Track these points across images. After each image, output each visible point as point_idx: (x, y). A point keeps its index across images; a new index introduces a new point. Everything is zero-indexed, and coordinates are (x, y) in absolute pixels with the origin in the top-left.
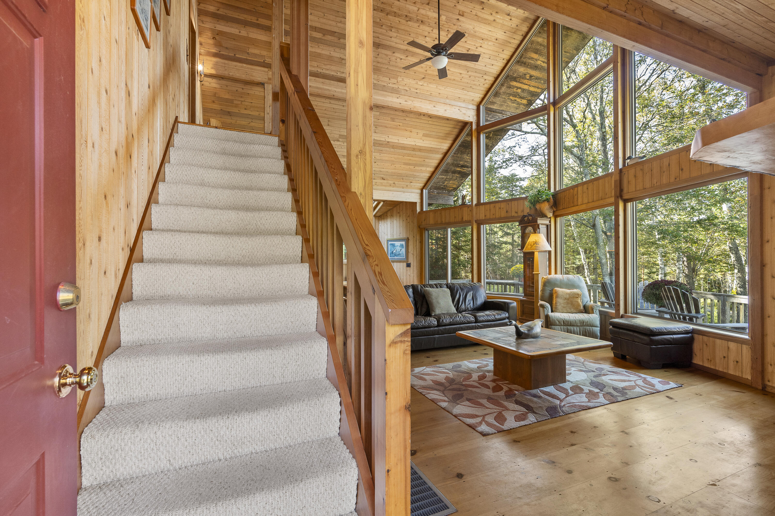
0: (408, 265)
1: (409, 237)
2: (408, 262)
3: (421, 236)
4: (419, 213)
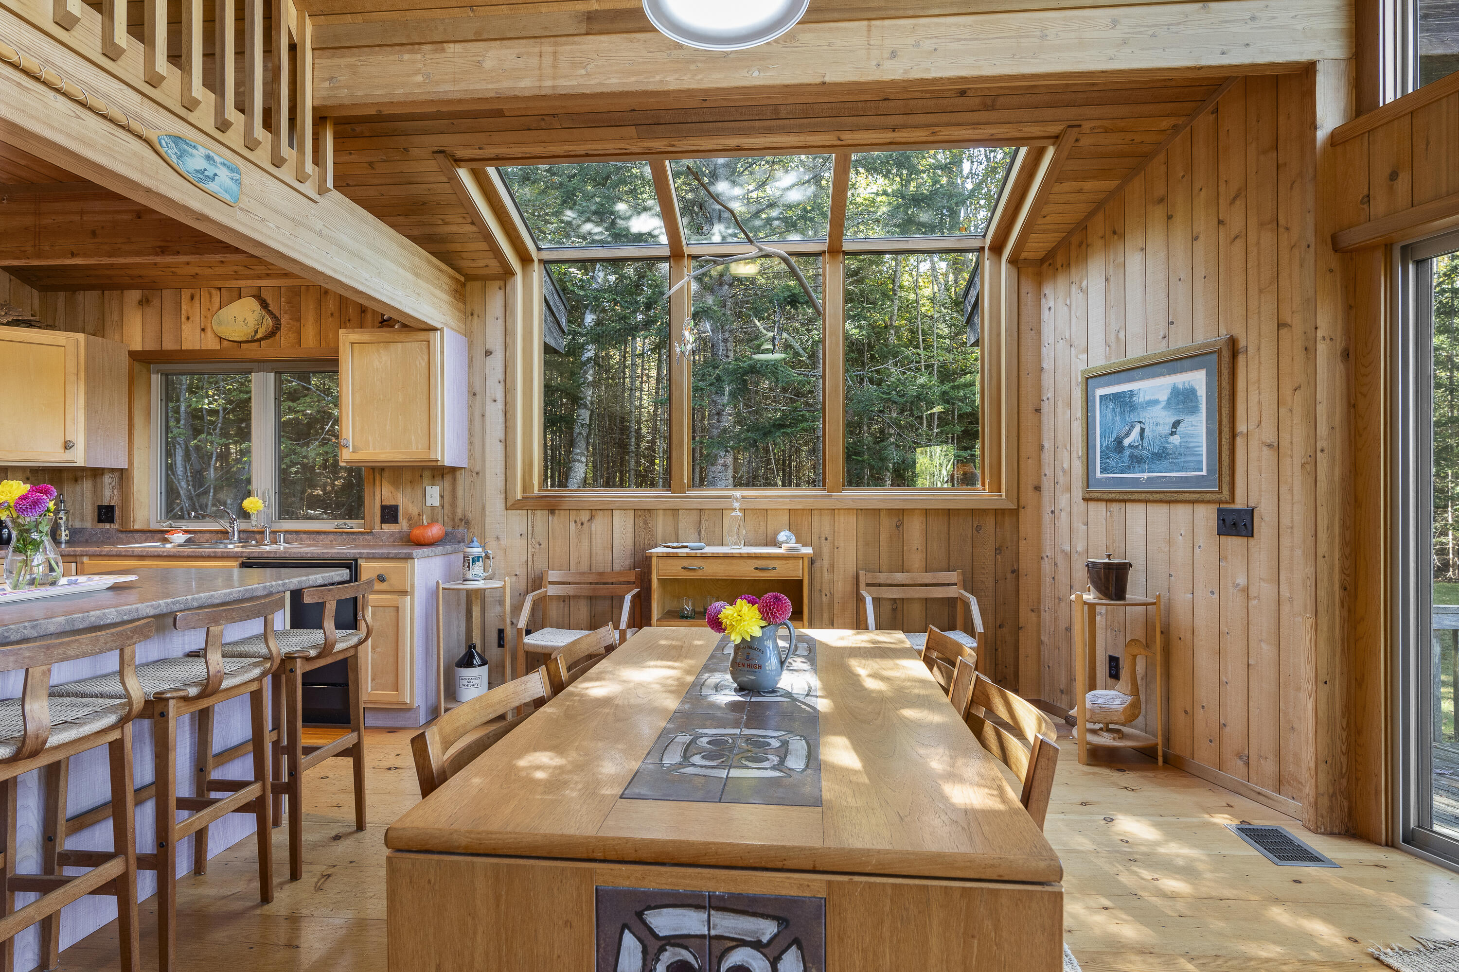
0: (1235, 525)
1: (1239, 332)
2: (1233, 500)
3: (1351, 307)
4: (1336, 139)
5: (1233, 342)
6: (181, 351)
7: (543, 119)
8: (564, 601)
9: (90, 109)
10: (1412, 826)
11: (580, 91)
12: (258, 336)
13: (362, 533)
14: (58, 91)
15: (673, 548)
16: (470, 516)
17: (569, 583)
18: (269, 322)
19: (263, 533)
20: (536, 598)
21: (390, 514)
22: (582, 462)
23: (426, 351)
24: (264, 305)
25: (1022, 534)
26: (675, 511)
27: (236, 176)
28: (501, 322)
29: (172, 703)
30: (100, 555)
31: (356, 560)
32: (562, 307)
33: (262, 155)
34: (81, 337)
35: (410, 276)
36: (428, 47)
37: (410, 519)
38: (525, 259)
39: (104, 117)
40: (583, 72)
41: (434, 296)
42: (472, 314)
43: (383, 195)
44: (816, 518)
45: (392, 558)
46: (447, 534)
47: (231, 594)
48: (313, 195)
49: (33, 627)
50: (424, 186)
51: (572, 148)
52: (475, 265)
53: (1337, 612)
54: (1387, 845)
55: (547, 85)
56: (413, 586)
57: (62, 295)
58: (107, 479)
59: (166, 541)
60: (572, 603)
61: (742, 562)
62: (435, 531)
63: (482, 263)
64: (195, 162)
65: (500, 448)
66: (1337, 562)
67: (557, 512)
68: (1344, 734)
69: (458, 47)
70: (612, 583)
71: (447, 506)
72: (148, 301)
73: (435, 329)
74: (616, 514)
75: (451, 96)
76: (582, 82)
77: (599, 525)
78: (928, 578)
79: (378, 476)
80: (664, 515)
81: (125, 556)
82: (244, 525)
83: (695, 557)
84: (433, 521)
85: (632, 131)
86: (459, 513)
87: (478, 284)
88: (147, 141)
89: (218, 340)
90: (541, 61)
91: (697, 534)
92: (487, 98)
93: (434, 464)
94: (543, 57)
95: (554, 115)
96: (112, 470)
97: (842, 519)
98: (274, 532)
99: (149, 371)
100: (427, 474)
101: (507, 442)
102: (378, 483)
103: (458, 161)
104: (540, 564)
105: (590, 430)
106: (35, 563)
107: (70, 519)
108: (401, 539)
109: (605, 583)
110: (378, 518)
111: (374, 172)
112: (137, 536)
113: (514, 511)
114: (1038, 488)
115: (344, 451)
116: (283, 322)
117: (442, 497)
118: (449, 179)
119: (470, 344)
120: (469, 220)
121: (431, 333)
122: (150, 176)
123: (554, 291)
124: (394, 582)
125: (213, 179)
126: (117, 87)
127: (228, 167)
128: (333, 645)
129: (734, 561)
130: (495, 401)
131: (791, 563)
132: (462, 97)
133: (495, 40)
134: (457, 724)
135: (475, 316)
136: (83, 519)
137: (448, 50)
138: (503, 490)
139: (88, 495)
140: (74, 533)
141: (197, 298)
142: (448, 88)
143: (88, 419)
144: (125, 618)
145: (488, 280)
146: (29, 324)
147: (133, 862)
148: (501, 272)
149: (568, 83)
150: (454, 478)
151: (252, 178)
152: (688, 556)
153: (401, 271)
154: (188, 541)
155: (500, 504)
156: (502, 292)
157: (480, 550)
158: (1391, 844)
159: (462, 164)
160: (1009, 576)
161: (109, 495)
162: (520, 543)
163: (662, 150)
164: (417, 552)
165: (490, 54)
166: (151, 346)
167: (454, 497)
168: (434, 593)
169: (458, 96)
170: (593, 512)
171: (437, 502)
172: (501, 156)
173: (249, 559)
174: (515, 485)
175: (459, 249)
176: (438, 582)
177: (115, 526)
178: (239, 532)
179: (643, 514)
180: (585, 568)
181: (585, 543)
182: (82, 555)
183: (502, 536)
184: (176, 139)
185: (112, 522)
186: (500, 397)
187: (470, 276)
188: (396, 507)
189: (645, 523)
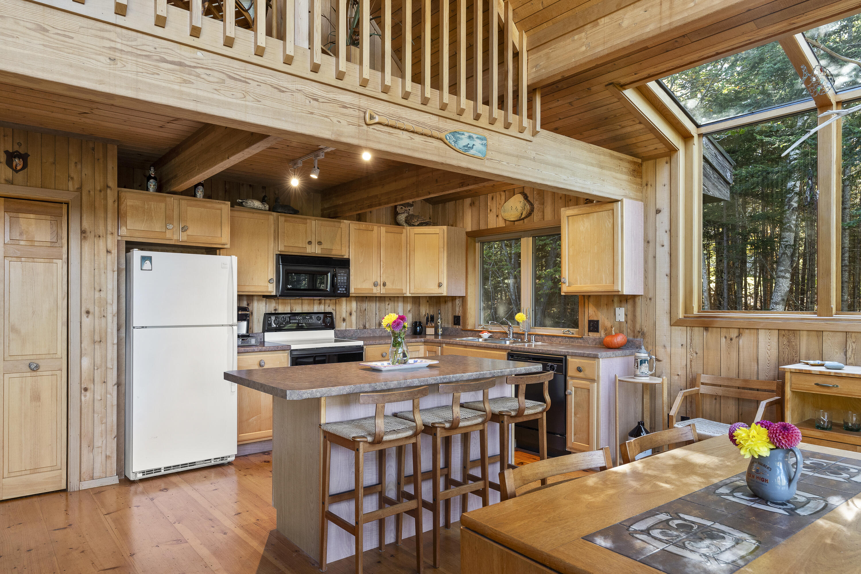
6: (488, 230)
7: (676, 41)
8: (716, 399)
9: (416, 133)
11: (690, 20)
12: (523, 216)
13: (577, 338)
14: (403, 130)
15: (813, 365)
16: (645, 329)
17: (720, 386)
18: (528, 207)
19: (524, 334)
20: (687, 394)
21: (594, 326)
22: (787, 278)
23: (611, 216)
24: (526, 197)
26: (820, 333)
27: (484, 142)
28: (667, 187)
29: (438, 429)
30: (449, 344)
31: (566, 356)
32: (727, 164)
33: (499, 126)
34: (445, 228)
35: (596, 170)
36: (589, 26)
37: (606, 330)
38: (687, 137)
39: (422, 134)
40: (692, 5)
41: (616, 178)
42: (647, 185)
43: (580, 119)
45: (586, 357)
46: (628, 341)
47: (472, 375)
48: (529, 137)
49: (385, 385)
50: (604, 108)
51: (702, 53)
52: (648, 150)
55: (666, 24)
56: (598, 376)
57: (440, 205)
58: (457, 302)
59: (480, 337)
60: (722, 401)
62: (620, 339)
63: (652, 147)
64: (464, 141)
65: (666, 280)
67: (710, 329)
69: (606, 20)
70: (758, 390)
71: (629, 322)
72: (474, 203)
73: (617, 201)
74: (762, 333)
75: (602, 54)
76: (691, 12)
77: (746, 341)
79: (586, 301)
80: (808, 335)
81: (459, 345)
82: (516, 330)
83: (829, 375)
84: (619, 332)
85: (752, 25)
86: (638, 328)
87: (651, 162)
88: (441, 139)
89: (504, 221)
90: (661, 8)
91: (842, 354)
92: (624, 48)
93: (617, 293)
94: (663, 4)
95: (684, 36)
96: (460, 297)
98: (530, 335)
99: (475, 242)
100: (616, 299)
101: (672, 276)
102: (587, 307)
103: (623, 86)
104: (697, 368)
106: (399, 352)
107: (443, 323)
109: (748, 389)
110: (586, 329)
111: (572, 107)
112: (469, 333)
113: (677, 327)
115: (564, 286)
116: (535, 206)
117: (626, 315)
118: (619, 99)
119: (646, 207)
120: (638, 122)
121: (615, 204)
122: (442, 157)
123: (717, 154)
124: (588, 372)
125: (472, 148)
126: (428, 117)
127: (480, 139)
128: (523, 411)
130: (663, 246)
132: (610, 51)
133: (630, 5)
134: (537, 471)
135: (649, 186)
136: (448, 323)
137: (601, 24)
138: (668, 311)
139: (450, 310)
140: (444, 329)
141: (495, 198)
142: (600, 49)
143: (448, 271)
144: (422, 384)
145: (658, 158)
146: (427, 224)
147: (420, 504)
148: (667, 150)
149: (681, 17)
150: (635, 302)
151: (494, 140)
152: (821, 374)
153: (590, 168)
154: (490, 337)
155: (666, 322)
156: (668, 165)
157: (647, 355)
159: (626, 87)
161: (458, 311)
162: (681, 351)
163: (784, 29)
164: (602, 353)
165: (626, 16)
166: (475, 228)
167: (634, 316)
168: (613, 383)
169: (606, 52)
170: (740, 331)
171: (623, 320)
172: (651, 74)
173: (512, 351)
174: (678, 307)
175: (635, 142)
176: (615, 375)
177: (460, 327)
178: (513, 333)
179: (788, 334)
180: (734, 375)
181: (734, 355)
182: (443, 343)
183: (668, 345)
184: (454, 133)
185: (459, 325)
186: (666, 243)
187: (645, 159)
188: (598, 322)
189: (789, 342)
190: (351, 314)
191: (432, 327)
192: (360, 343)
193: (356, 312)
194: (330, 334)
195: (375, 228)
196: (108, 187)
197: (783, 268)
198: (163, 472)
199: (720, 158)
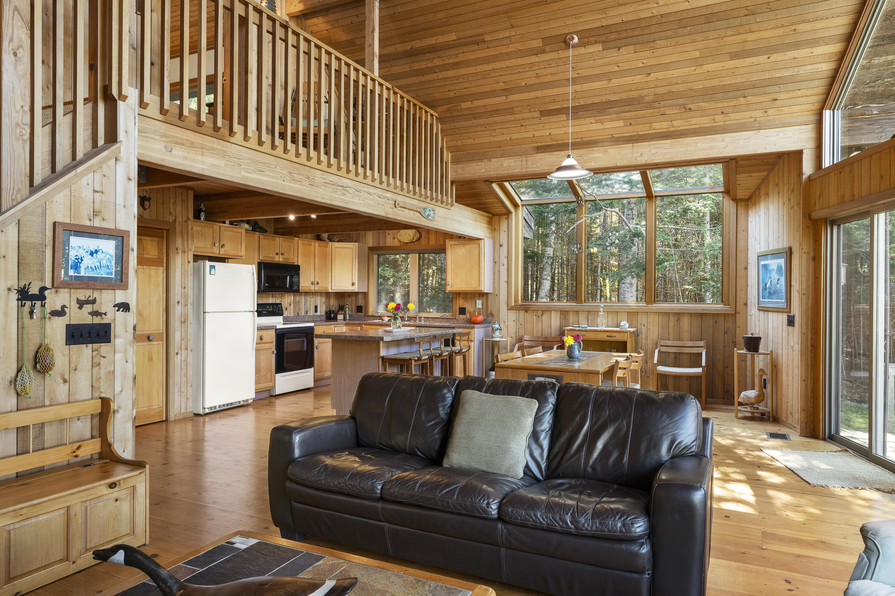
0: (791, 322)
1: (792, 245)
2: (790, 312)
3: (816, 241)
4: (809, 178)
5: (790, 249)
6: (385, 247)
9: (412, 210)
10: (832, 433)
12: (414, 240)
13: (453, 318)
14: (407, 209)
15: (575, 327)
16: (494, 312)
17: (533, 341)
18: (418, 235)
19: (416, 318)
20: (520, 346)
21: (462, 311)
22: (548, 280)
23: (478, 248)
25: (738, 325)
26: (577, 312)
27: (434, 212)
28: (506, 232)
30: (368, 324)
32: (532, 219)
33: (439, 203)
34: (357, 244)
35: (474, 222)
36: (486, 160)
37: (470, 313)
38: (516, 205)
40: (535, 166)
41: (482, 226)
42: (495, 230)
44: (639, 316)
45: (466, 328)
46: (485, 320)
48: (450, 208)
52: (496, 211)
53: (809, 354)
54: (822, 440)
55: (524, 171)
56: (474, 338)
58: (360, 296)
59: (383, 320)
61: (601, 333)
62: (480, 318)
63: (499, 210)
64: (427, 212)
65: (506, 284)
66: (809, 336)
67: (529, 311)
68: (812, 400)
69: (496, 160)
70: (551, 341)
71: (484, 308)
73: (481, 239)
74: (553, 312)
77: (545, 317)
78: (690, 344)
79: (458, 296)
80: (574, 313)
83: (583, 331)
84: (479, 314)
86: (489, 311)
87: (497, 217)
88: (419, 212)
89: (399, 242)
91: (586, 321)
93: (480, 292)
94: (523, 162)
96: (362, 293)
97: (652, 317)
98: (420, 317)
99: (374, 254)
100: (477, 295)
101: (508, 282)
102: (458, 299)
103: (493, 183)
104: (521, 333)
105: (553, 260)
107: (349, 311)
108: (467, 321)
109: (548, 341)
110: (458, 313)
112: (371, 318)
113: (511, 311)
114: (746, 304)
115: (448, 287)
116: (423, 235)
117: (482, 304)
119: (494, 242)
120: (495, 198)
121: (480, 241)
122: (419, 221)
125: (430, 216)
126: (415, 201)
129: (599, 333)
130: (504, 265)
131: (622, 334)
132: (497, 176)
133: (507, 156)
136: (353, 311)
137: (492, 161)
138: (507, 302)
139: (354, 302)
140: (351, 316)
142: (492, 173)
143: (358, 274)
145: (501, 216)
148: (507, 212)
149: (530, 170)
150: (487, 297)
151: (437, 210)
152: (580, 330)
153: (471, 222)
155: (506, 308)
156: (507, 221)
157: (498, 326)
158: (824, 439)
159: (495, 183)
160: (731, 344)
161: (361, 302)
162: (513, 324)
164: (476, 326)
165: (506, 161)
166: (375, 245)
167: (487, 305)
168: (481, 342)
170: (543, 312)
171: (480, 306)
172: (508, 181)
174: (511, 300)
175: (491, 206)
176: (483, 338)
177: (363, 314)
179: (564, 313)
181: (540, 324)
182: (362, 324)
183: (506, 321)
184: (425, 209)
185: (361, 312)
186: (506, 264)
187: (494, 215)
188: (465, 308)
189: (565, 317)
190: (290, 305)
191: (341, 314)
192: (312, 324)
193: (293, 303)
194: (280, 319)
195: (313, 243)
196: (189, 219)
197: (546, 273)
198: (218, 409)
199: (529, 215)
